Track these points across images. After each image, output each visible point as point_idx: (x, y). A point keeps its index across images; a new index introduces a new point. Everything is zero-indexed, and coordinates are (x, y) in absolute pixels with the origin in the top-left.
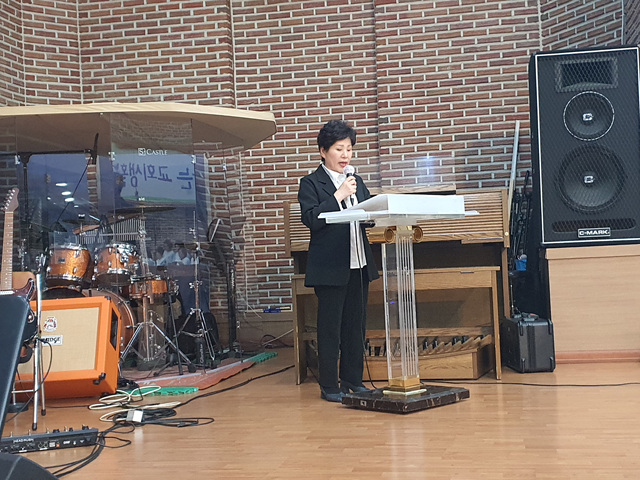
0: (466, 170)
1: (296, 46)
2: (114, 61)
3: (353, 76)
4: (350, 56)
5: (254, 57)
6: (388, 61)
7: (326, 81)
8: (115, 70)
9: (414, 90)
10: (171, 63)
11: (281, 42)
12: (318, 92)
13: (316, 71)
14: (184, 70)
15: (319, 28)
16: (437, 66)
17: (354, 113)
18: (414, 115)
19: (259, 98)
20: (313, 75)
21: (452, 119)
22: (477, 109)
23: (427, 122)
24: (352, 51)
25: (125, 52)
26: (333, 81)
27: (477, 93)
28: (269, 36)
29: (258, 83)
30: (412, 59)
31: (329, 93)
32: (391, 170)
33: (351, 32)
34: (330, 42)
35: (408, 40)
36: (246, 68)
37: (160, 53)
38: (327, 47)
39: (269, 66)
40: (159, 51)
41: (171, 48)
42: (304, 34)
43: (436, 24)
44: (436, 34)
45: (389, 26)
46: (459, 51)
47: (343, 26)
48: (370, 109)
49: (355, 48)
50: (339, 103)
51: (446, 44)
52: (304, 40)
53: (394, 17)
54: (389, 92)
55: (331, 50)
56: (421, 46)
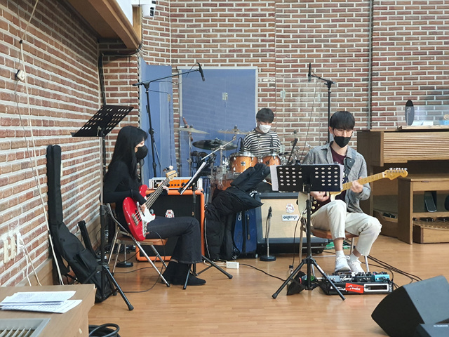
1: (317, 21)
2: (194, 23)
3: (354, 44)
4: (352, 31)
5: (289, 27)
6: (380, 36)
7: (336, 46)
8: (195, 29)
9: (396, 56)
10: (234, 28)
11: (307, 18)
12: (330, 53)
13: (330, 39)
14: (243, 33)
15: (333, 11)
16: (411, 42)
17: (354, 68)
18: (395, 72)
19: (291, 54)
20: (327, 41)
21: (419, 76)
22: (435, 70)
23: (403, 77)
24: (354, 28)
25: (202, 17)
26: (341, 46)
27: (435, 60)
28: (299, 13)
29: (290, 44)
30: (396, 36)
31: (338, 54)
32: (378, 106)
33: (354, 15)
34: (340, 20)
35: (394, 24)
36: (282, 34)
37: (227, 20)
38: (338, 23)
39: (298, 34)
40: (227, 19)
41: (235, 17)
42: (323, 14)
43: (412, 15)
44: (412, 21)
45: (382, 13)
46: (425, 33)
47: (349, 10)
48: (364, 65)
49: (356, 26)
50: (344, 61)
51: (418, 28)
52: (323, 18)
53: (386, 8)
54: (380, 56)
55: (340, 26)
56: (402, 28)
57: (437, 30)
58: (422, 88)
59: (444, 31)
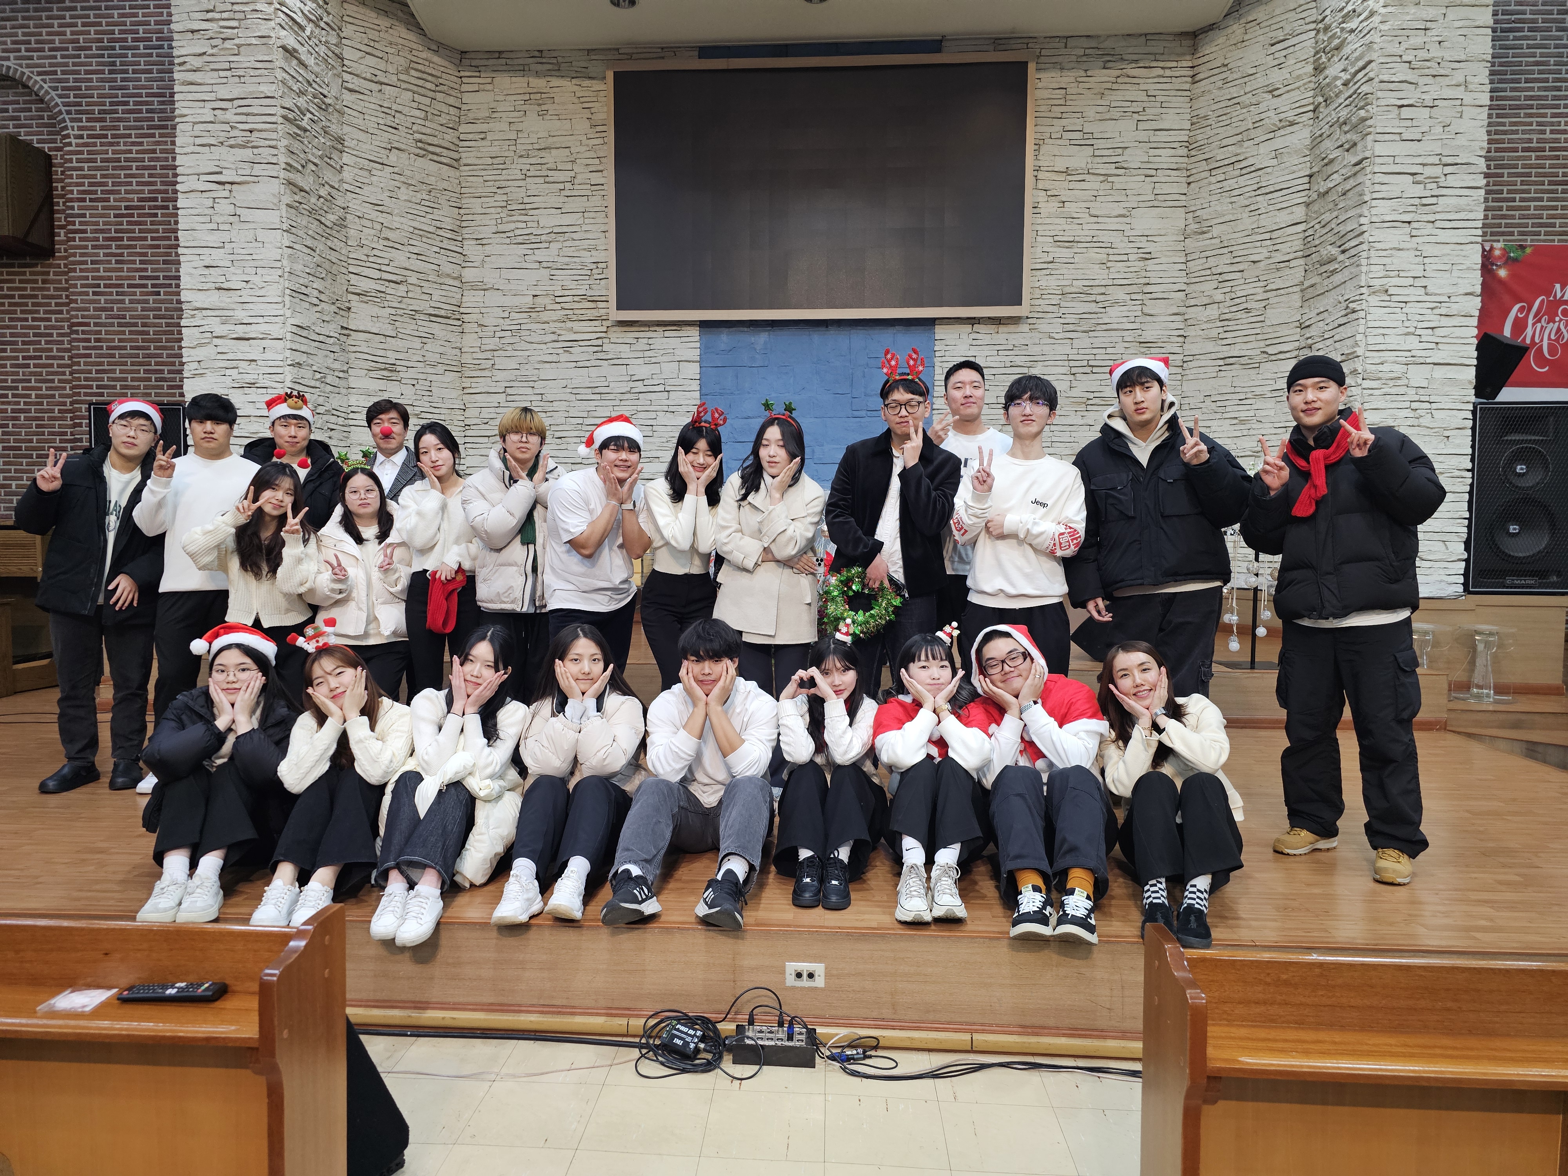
4: (53, 373)
7: (29, 396)
12: (22, 406)
13: (20, 385)
15: (24, 343)
17: (57, 430)
20: (17, 388)
24: (55, 369)
26: (37, 396)
30: (106, 383)
34: (35, 358)
35: (102, 364)
38: (32, 362)
45: (85, 348)
46: (150, 379)
47: (47, 343)
49: (59, 366)
51: (138, 372)
53: (89, 340)
56: (114, 371)
57: (166, 375)
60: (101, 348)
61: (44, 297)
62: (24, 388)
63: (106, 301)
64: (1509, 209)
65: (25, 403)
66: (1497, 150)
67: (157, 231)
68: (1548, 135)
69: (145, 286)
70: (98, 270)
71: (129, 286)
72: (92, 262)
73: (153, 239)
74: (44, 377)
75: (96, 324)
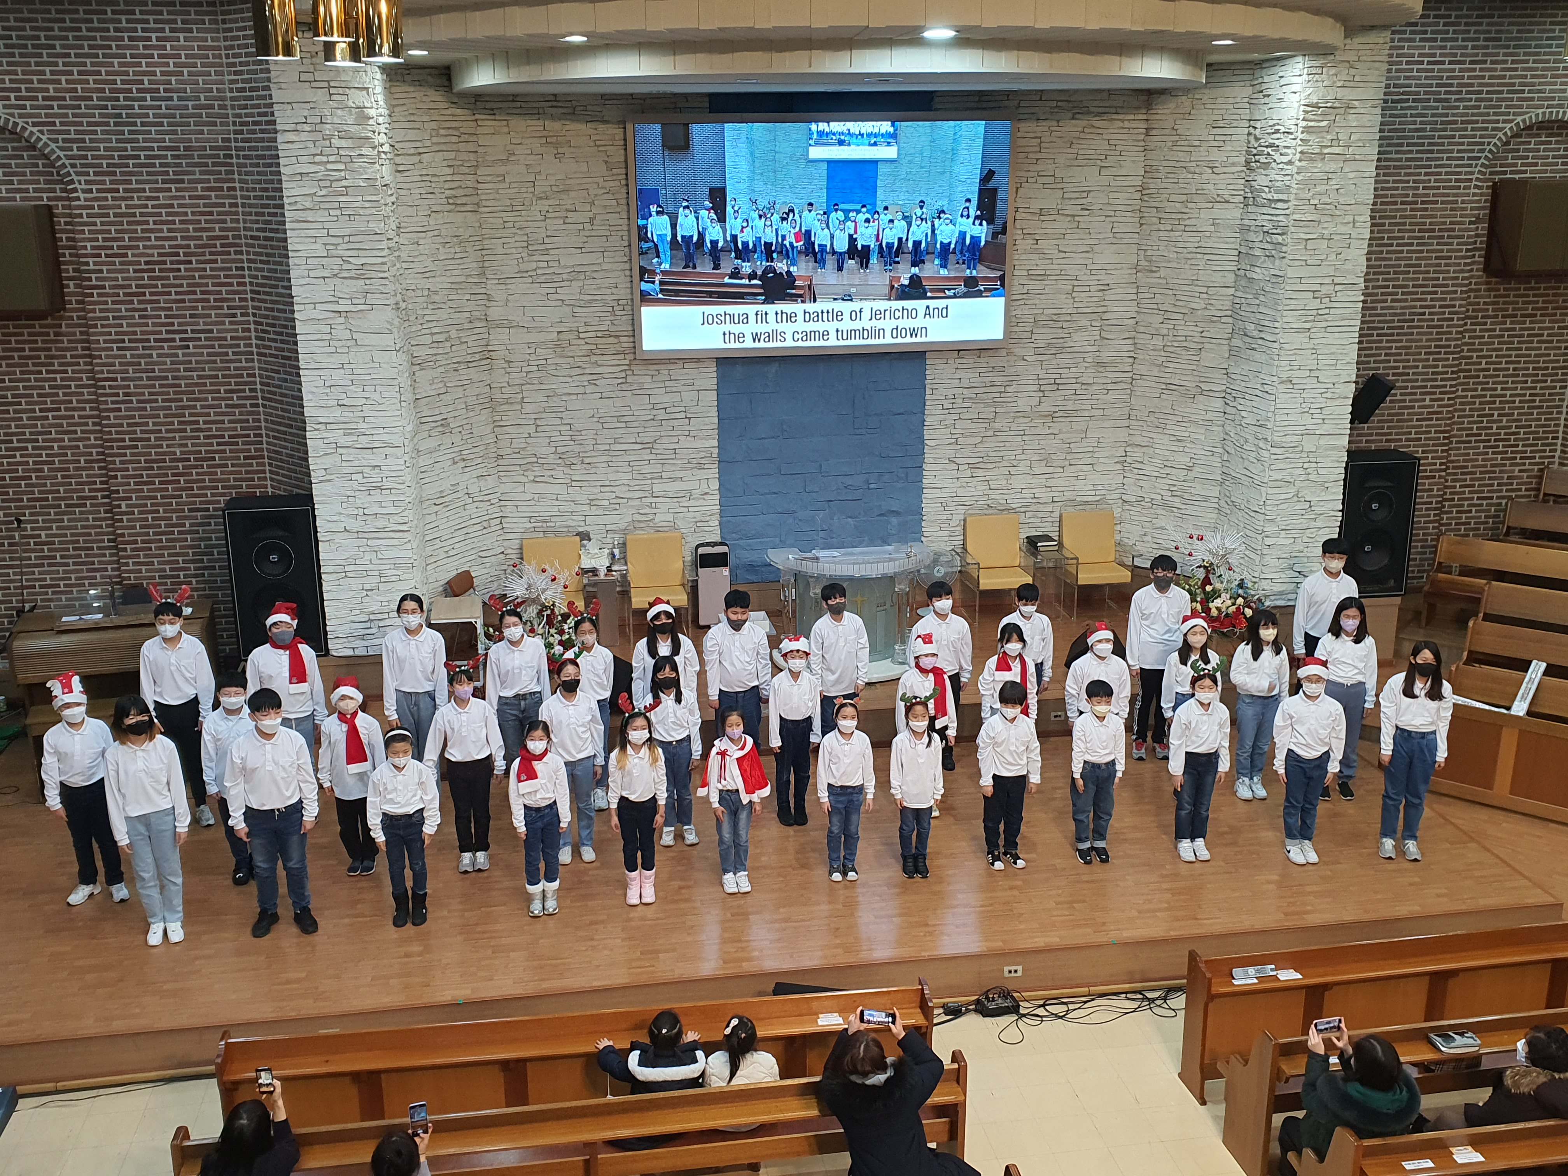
0: (201, 539)
3: (81, 444)
4: (75, 425)
6: (114, 436)
7: (52, 448)
9: (143, 464)
12: (44, 458)
13: (40, 438)
15: (40, 395)
16: (164, 443)
17: (85, 479)
18: (145, 487)
20: (37, 441)
21: (183, 493)
22: (207, 484)
23: (158, 494)
24: (77, 420)
26: (60, 448)
27: (205, 470)
30: (139, 435)
31: (56, 459)
32: (127, 538)
33: (74, 402)
34: (53, 410)
35: (134, 417)
38: (50, 414)
43: (161, 404)
44: (161, 413)
45: (113, 403)
46: (185, 431)
47: (65, 394)
48: (101, 476)
50: (68, 469)
51: (173, 423)
52: (24, 407)
54: (118, 466)
55: (54, 418)
56: (147, 424)
57: (202, 426)
58: (190, 510)
59: (214, 426)
60: (131, 402)
61: (57, 349)
62: (44, 441)
63: (132, 356)
64: (1388, 252)
65: (47, 455)
66: (1382, 203)
67: (181, 286)
68: (1421, 191)
69: (174, 340)
70: (121, 326)
71: (156, 340)
72: (114, 318)
73: (177, 293)
74: (65, 428)
75: (123, 379)
